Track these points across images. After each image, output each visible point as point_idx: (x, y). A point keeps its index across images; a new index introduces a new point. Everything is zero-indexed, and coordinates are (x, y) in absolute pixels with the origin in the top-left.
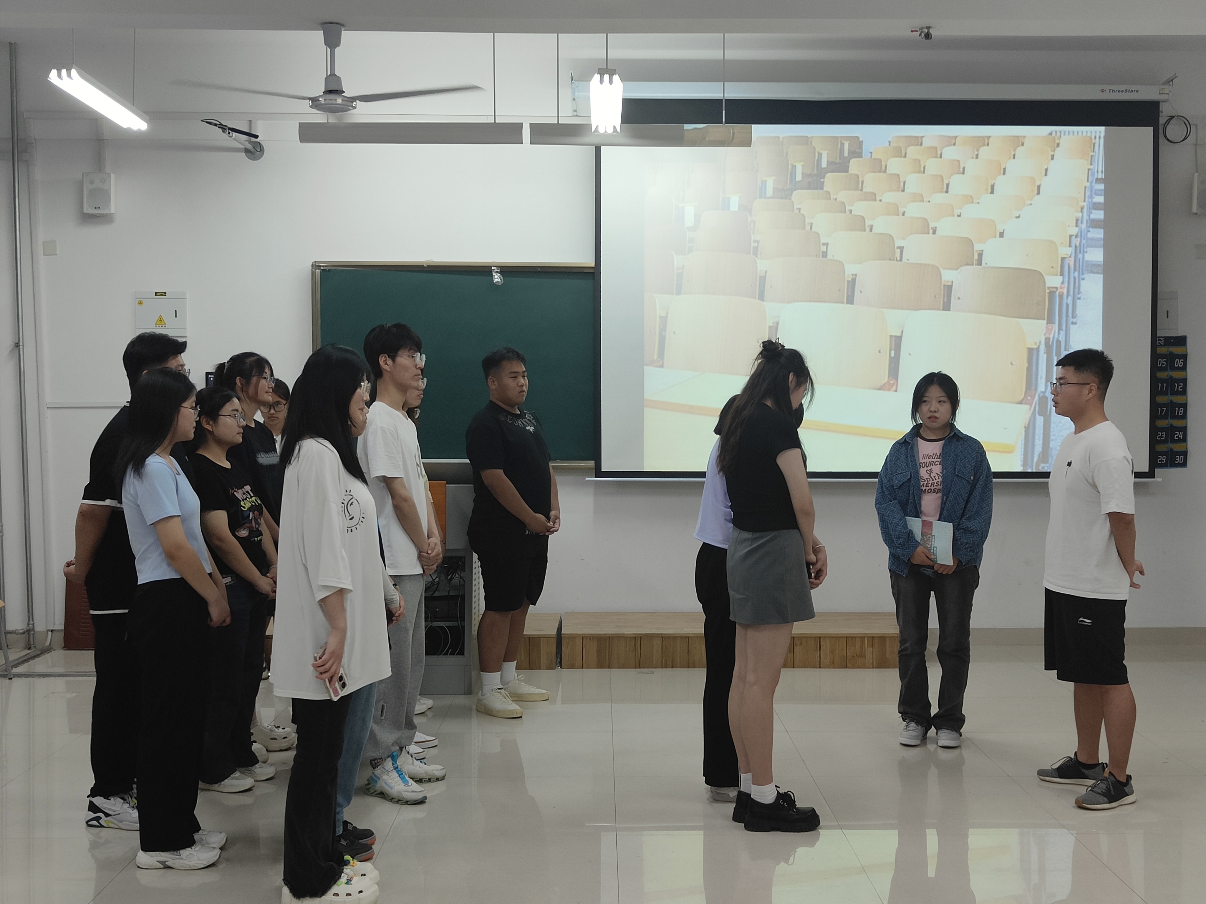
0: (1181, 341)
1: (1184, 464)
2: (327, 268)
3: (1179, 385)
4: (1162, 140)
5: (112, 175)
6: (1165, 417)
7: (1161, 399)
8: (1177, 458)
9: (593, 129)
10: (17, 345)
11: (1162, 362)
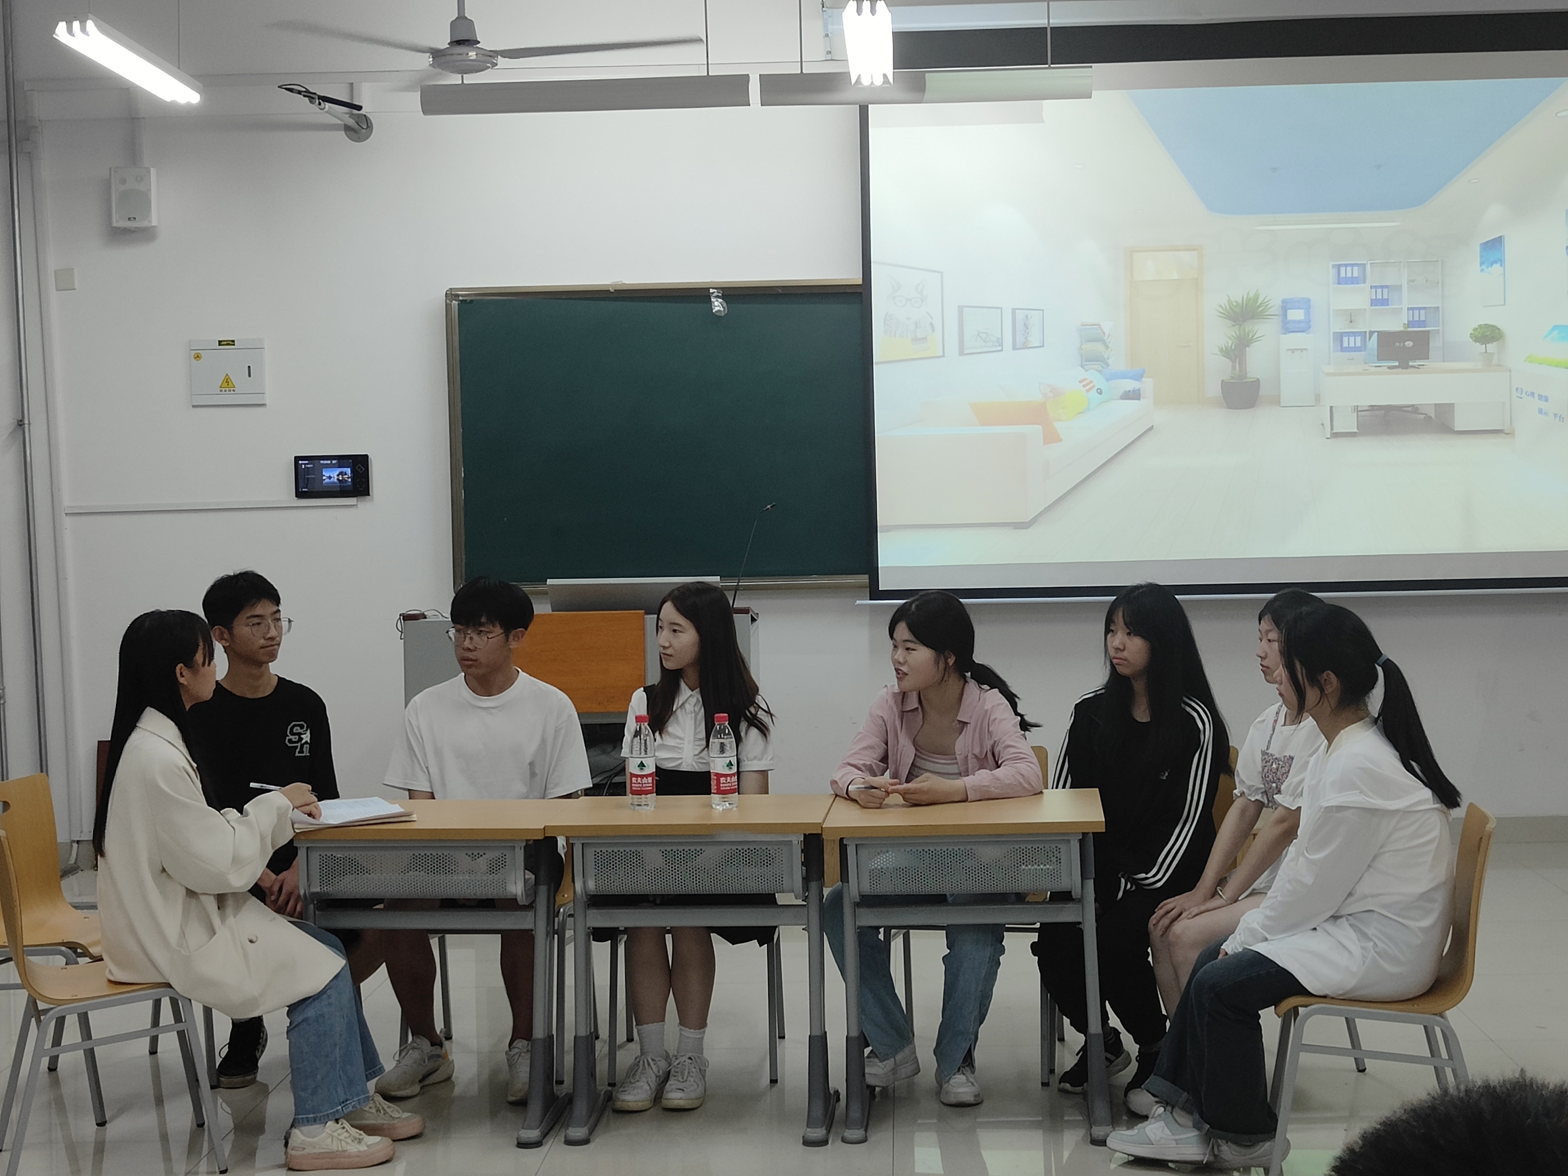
2: (469, 298)
5: (153, 171)
9: (853, 81)
10: (20, 424)
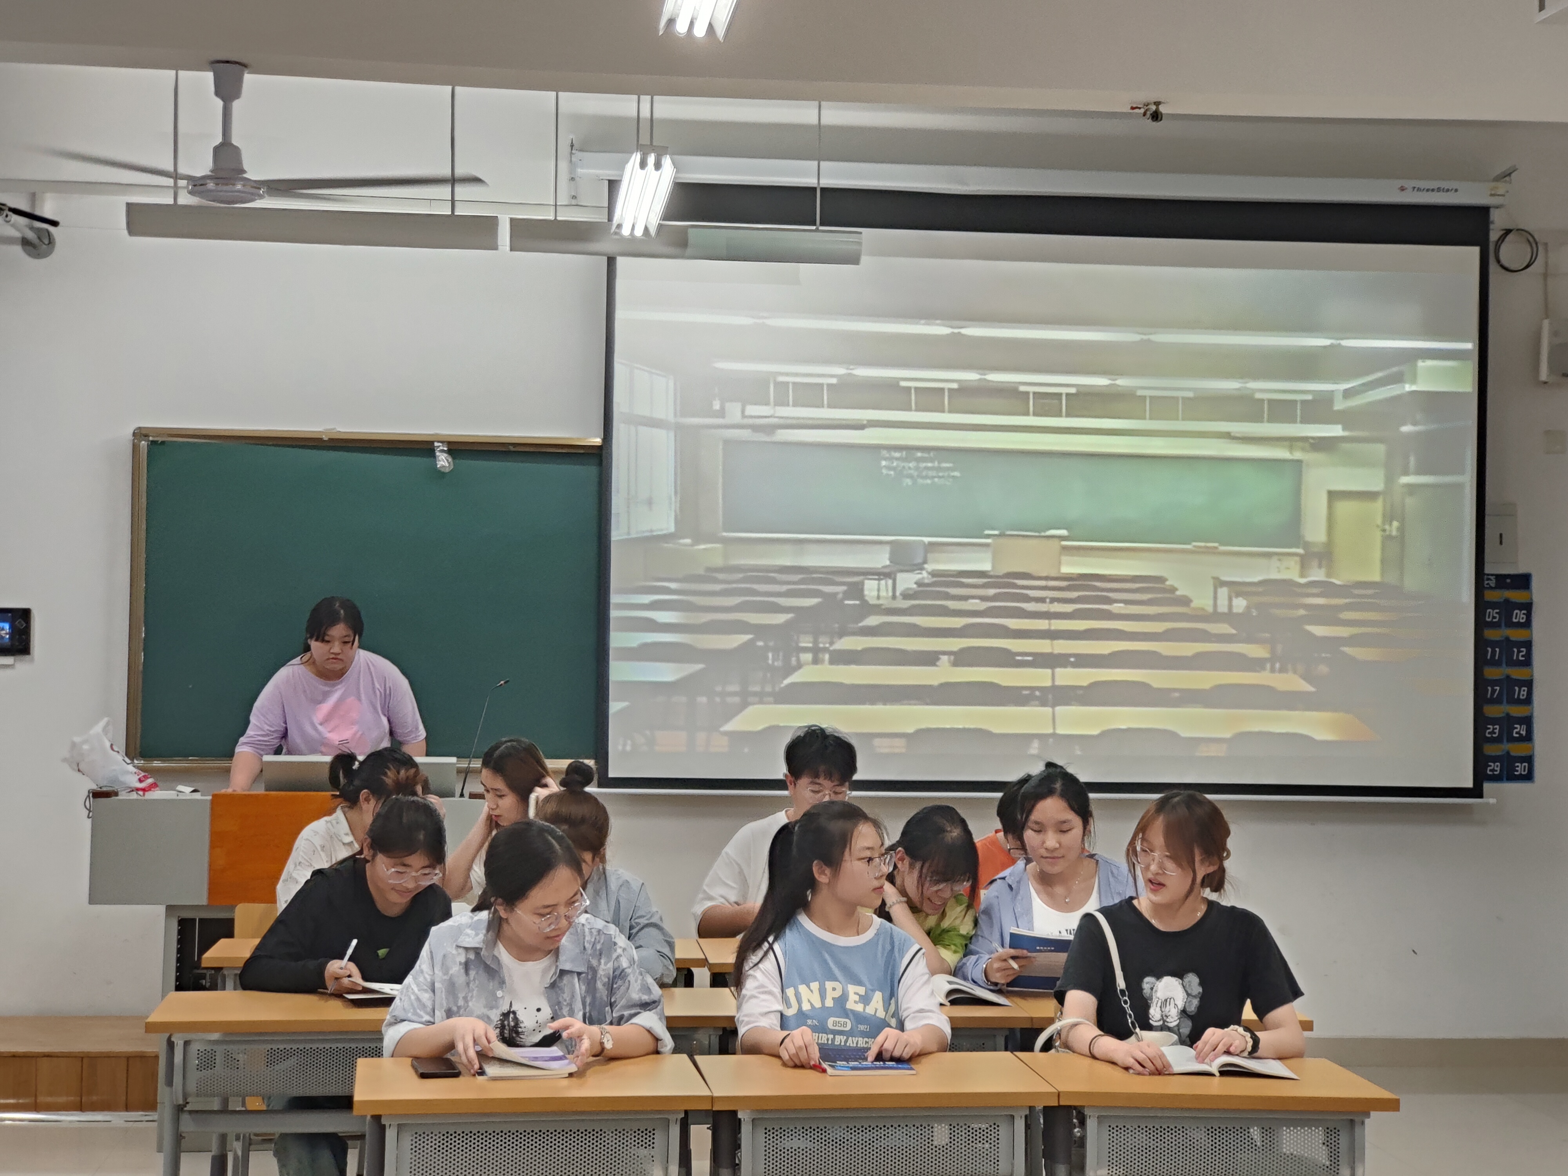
0: (1523, 581)
1: (1528, 777)
2: (160, 439)
3: (1519, 652)
4: (1493, 267)
6: (1498, 701)
7: (1491, 673)
8: (1518, 766)
9: (613, 230)
11: (1492, 615)
